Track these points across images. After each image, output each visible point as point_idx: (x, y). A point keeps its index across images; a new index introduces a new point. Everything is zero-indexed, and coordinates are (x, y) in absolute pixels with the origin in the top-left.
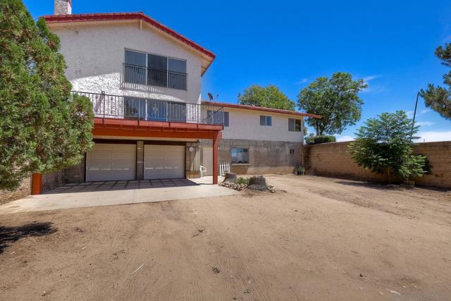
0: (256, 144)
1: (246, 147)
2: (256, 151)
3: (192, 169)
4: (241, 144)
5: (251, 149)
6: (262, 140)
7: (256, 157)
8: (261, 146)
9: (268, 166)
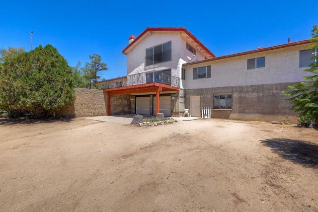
0: (241, 89)
1: (230, 94)
2: (241, 97)
3: (174, 111)
4: (223, 91)
5: (235, 96)
6: (249, 84)
7: (240, 102)
8: (248, 91)
9: (258, 113)
